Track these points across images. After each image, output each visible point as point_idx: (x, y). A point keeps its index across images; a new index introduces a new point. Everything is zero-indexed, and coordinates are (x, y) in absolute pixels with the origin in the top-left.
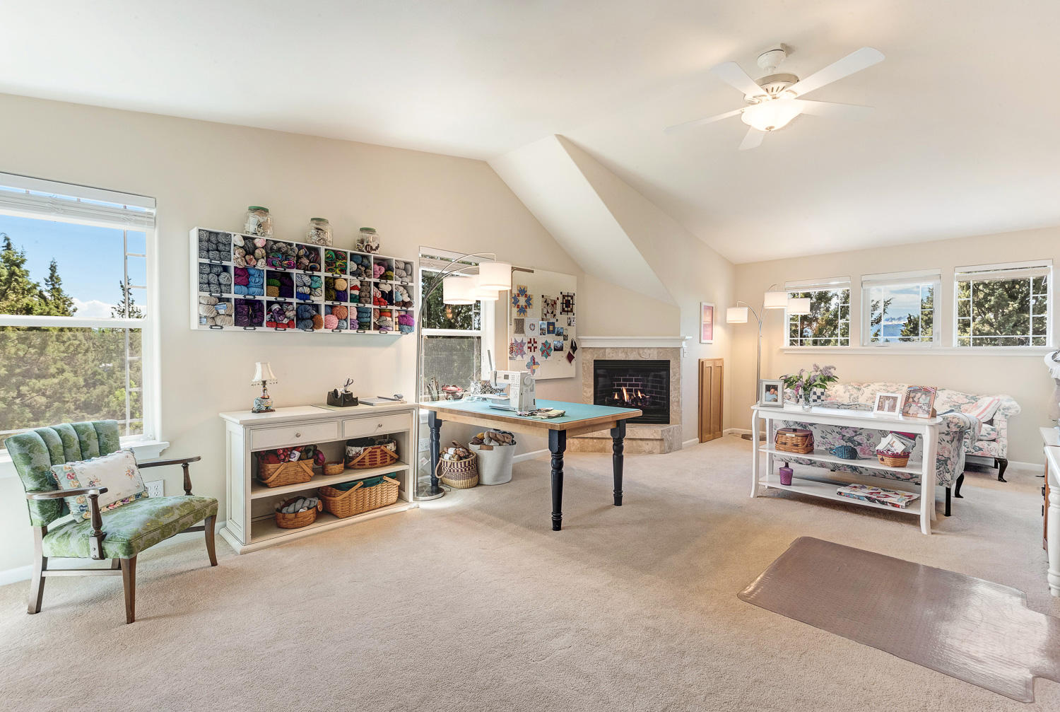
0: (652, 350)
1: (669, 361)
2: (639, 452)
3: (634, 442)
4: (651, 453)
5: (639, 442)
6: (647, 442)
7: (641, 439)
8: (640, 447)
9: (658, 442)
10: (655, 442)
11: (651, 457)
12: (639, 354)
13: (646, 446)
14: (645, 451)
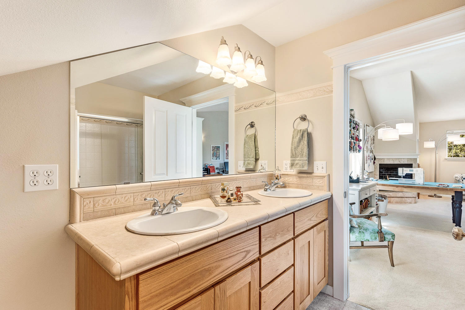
0: (405, 159)
1: (412, 164)
2: (405, 203)
3: (403, 198)
4: (410, 203)
5: (406, 198)
6: (409, 198)
7: (406, 197)
8: (406, 200)
9: (414, 198)
10: (412, 198)
11: (410, 205)
12: (399, 161)
13: (409, 200)
14: (408, 202)
